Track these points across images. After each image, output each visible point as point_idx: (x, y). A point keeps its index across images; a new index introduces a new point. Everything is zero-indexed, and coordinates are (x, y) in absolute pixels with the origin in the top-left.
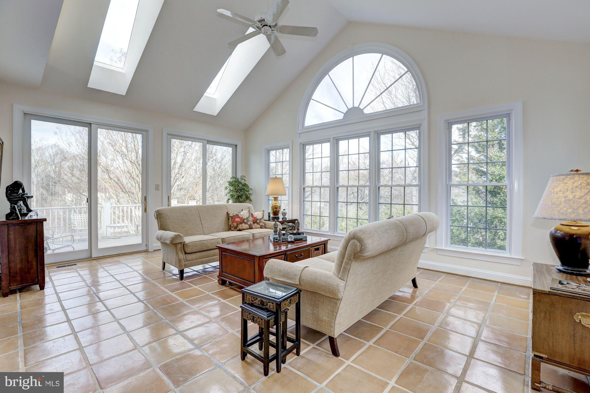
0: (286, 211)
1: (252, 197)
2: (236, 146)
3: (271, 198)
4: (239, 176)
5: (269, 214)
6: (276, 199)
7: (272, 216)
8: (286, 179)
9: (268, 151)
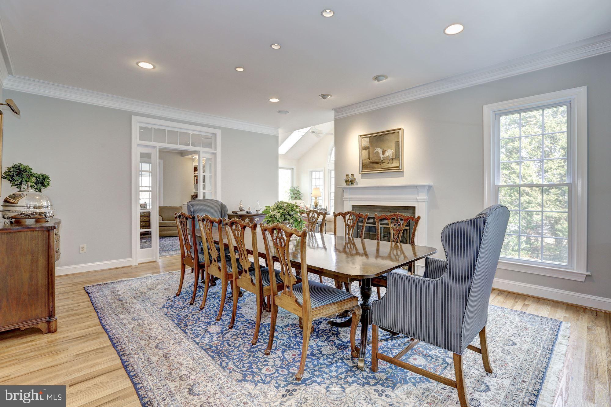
0: (321, 205)
1: (302, 198)
2: (293, 169)
3: (314, 198)
4: (295, 186)
5: (313, 206)
6: (316, 198)
7: (314, 207)
8: (321, 188)
9: (311, 173)
